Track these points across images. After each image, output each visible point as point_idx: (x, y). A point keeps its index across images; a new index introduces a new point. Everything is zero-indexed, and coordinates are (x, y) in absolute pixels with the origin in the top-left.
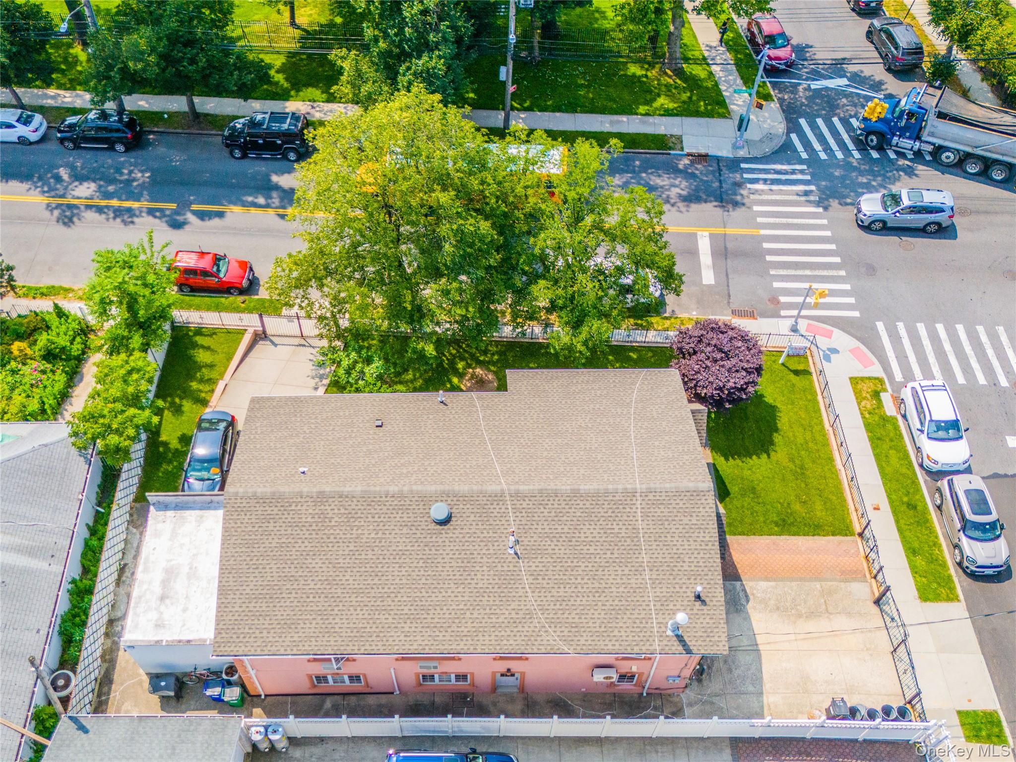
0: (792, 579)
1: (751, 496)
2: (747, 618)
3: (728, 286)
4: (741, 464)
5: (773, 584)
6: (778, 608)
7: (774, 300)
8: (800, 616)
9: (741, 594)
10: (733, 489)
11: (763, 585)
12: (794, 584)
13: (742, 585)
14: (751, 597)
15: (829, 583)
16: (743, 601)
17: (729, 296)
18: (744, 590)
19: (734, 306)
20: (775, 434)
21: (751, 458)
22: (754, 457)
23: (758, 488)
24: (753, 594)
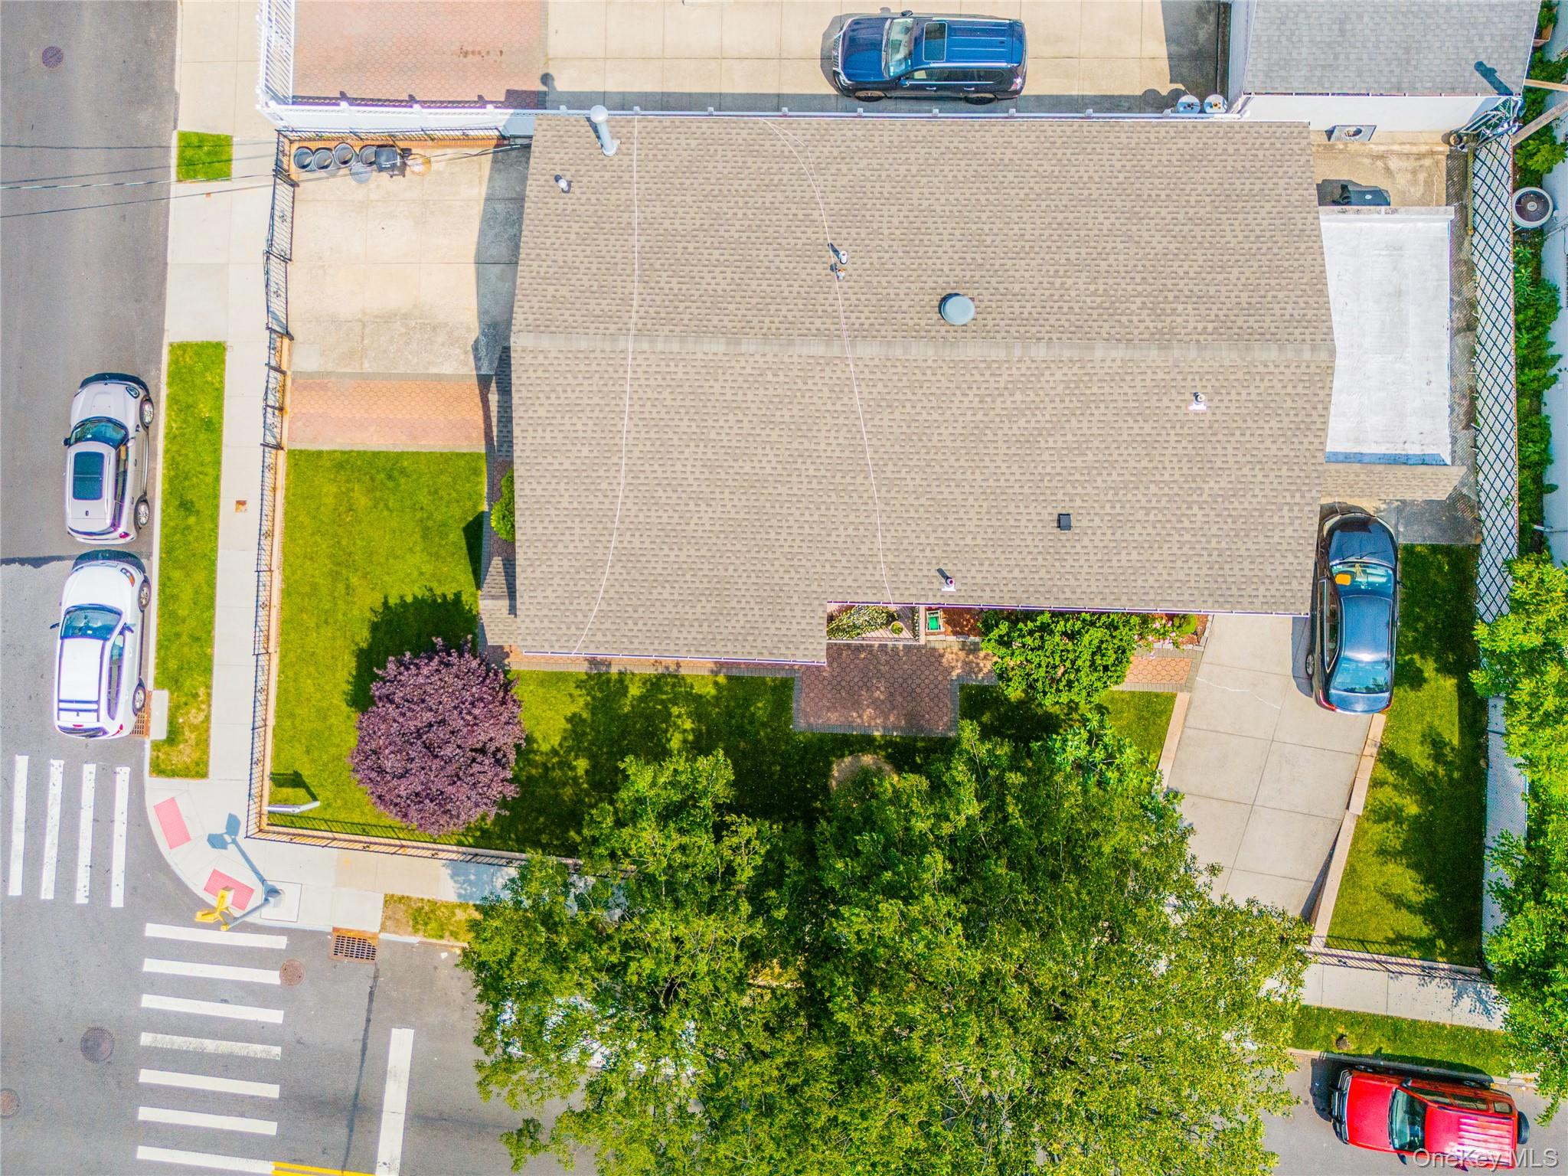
0: (403, 377)
1: (430, 523)
2: (482, 312)
3: (368, 1020)
4: (435, 585)
5: (433, 370)
6: (434, 329)
7: (291, 974)
8: (405, 316)
9: (483, 353)
10: (457, 537)
11: (447, 369)
12: (401, 370)
13: (478, 368)
14: (469, 348)
15: (349, 370)
16: (483, 341)
17: (371, 994)
18: (477, 359)
19: (366, 967)
20: (364, 645)
21: (415, 597)
22: (409, 599)
23: (417, 537)
24: (466, 353)
